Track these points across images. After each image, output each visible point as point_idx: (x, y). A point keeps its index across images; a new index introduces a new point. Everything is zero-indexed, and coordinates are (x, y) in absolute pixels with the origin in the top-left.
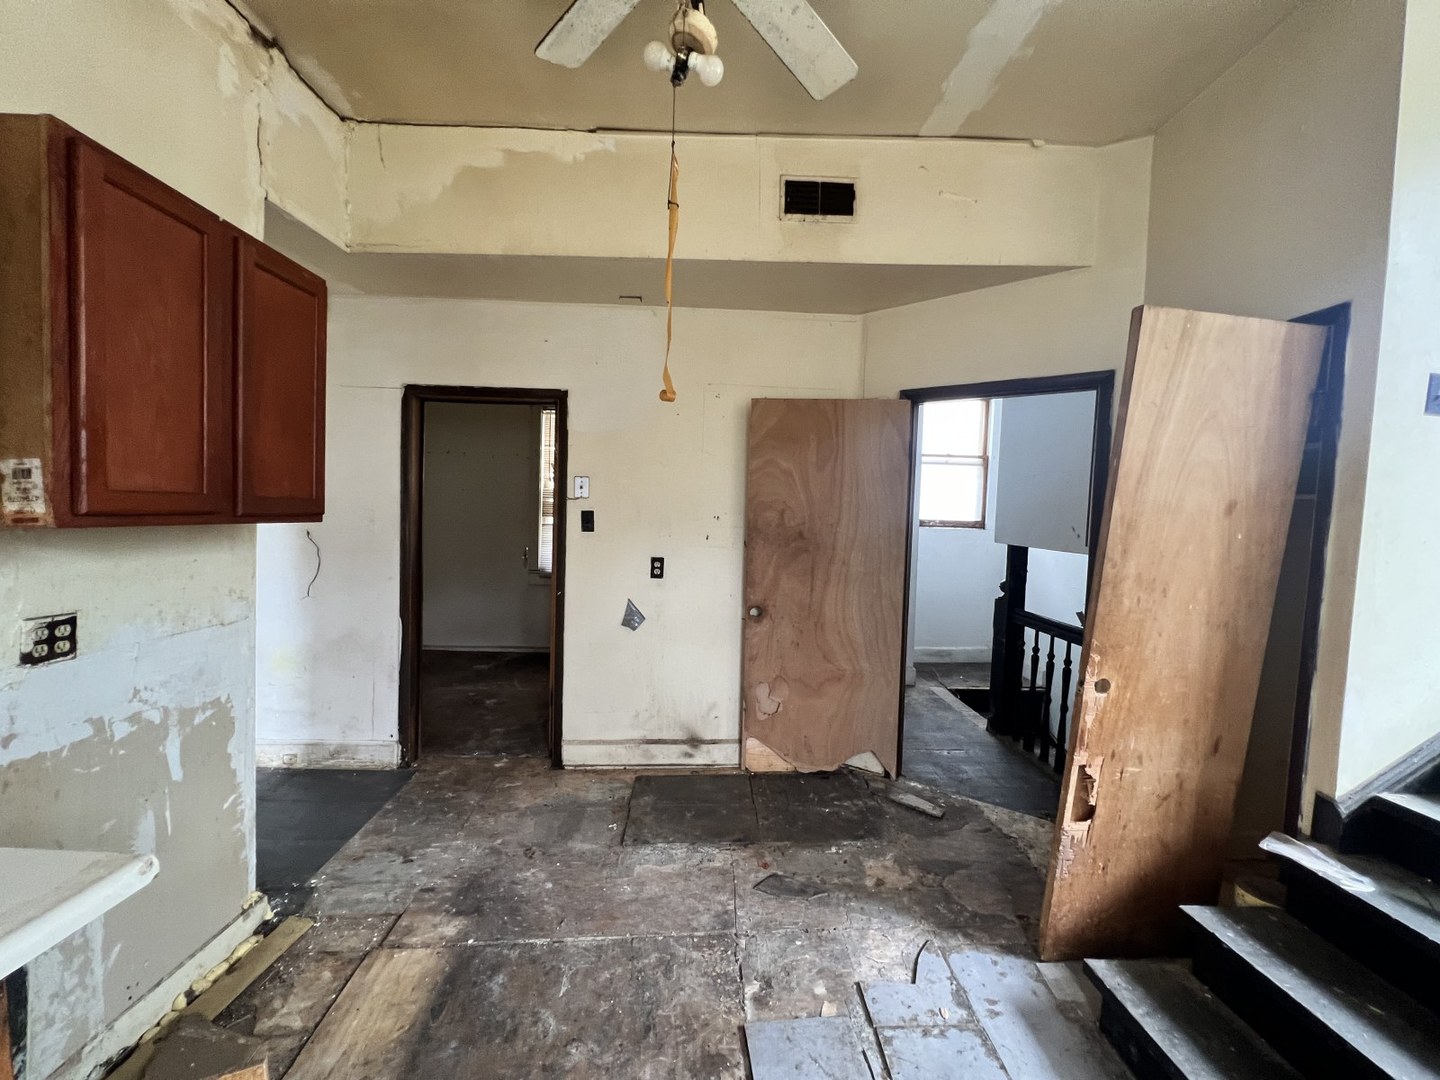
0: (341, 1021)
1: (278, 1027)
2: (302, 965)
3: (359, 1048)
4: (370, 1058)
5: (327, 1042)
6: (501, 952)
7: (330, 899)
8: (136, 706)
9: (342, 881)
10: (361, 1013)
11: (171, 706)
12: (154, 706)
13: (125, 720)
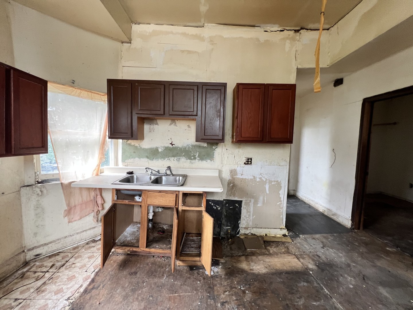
0: (275, 257)
1: (269, 250)
2: (282, 246)
3: (272, 263)
4: (271, 266)
5: (270, 257)
6: (314, 281)
7: (299, 241)
8: (261, 176)
9: (305, 240)
10: (279, 260)
11: (267, 179)
12: (264, 177)
13: (259, 178)
